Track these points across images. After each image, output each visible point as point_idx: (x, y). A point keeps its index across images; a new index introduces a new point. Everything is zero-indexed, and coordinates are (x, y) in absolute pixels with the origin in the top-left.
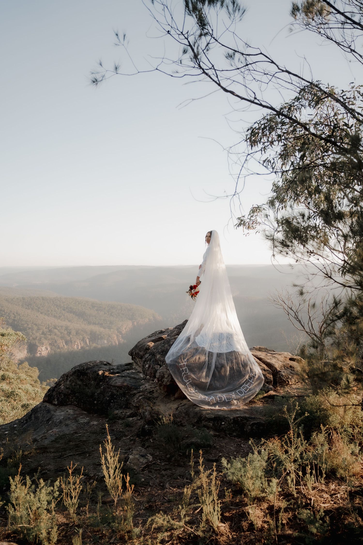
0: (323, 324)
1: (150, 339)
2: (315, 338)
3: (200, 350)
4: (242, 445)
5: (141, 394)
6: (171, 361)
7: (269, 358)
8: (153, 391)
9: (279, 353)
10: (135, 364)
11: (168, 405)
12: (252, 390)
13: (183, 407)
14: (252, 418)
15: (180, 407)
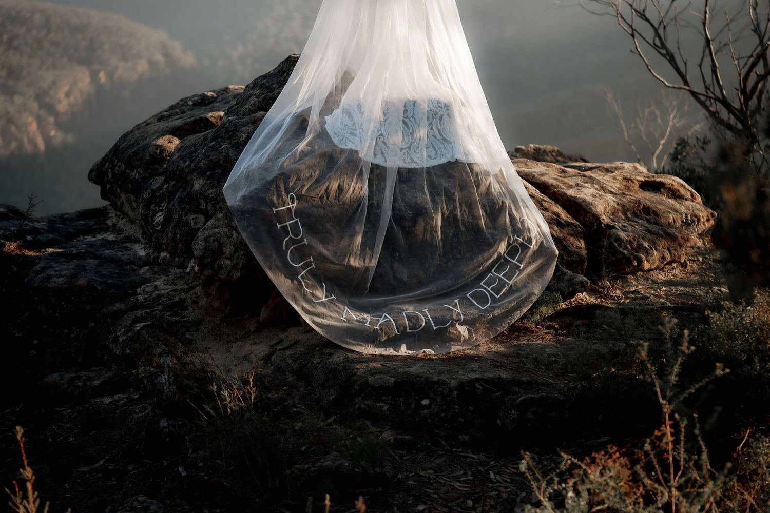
0: (754, 65)
1: (163, 125)
2: (724, 114)
3: (342, 159)
4: (492, 476)
5: (139, 313)
6: (244, 197)
7: (572, 182)
8: (183, 301)
9: (607, 165)
10: (112, 213)
11: (235, 347)
12: (518, 291)
13: (288, 352)
14: (520, 383)
15: (278, 353)
